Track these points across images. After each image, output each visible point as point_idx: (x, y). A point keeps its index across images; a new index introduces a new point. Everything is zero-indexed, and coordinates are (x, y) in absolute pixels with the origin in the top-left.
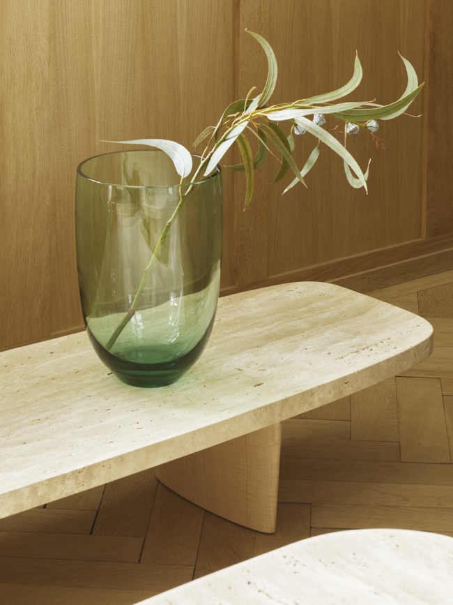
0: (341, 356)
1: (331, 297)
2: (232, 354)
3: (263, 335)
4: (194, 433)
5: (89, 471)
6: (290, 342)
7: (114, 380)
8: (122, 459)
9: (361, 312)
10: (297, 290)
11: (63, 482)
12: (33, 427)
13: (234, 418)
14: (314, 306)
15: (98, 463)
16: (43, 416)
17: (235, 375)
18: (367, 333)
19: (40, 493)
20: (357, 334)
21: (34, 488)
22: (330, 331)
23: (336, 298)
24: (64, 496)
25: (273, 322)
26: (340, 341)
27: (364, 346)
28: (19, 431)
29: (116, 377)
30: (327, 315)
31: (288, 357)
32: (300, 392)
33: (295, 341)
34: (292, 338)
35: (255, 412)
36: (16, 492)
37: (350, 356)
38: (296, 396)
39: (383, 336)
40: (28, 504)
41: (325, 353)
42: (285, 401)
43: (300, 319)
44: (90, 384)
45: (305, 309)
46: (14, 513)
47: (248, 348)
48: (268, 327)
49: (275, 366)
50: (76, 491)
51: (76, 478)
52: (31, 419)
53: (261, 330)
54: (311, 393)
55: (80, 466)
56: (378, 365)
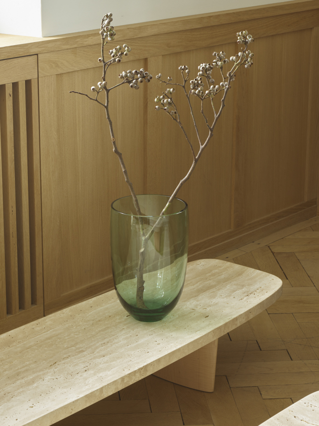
0: (241, 298)
1: (220, 267)
2: (185, 301)
3: (195, 290)
4: (188, 344)
5: (145, 368)
6: (211, 292)
7: (131, 319)
8: (159, 360)
9: (240, 274)
10: (201, 264)
11: (135, 375)
12: (102, 347)
13: (205, 335)
14: (213, 272)
15: (149, 364)
16: (105, 341)
17: (192, 312)
18: (248, 285)
19: (125, 381)
20: (243, 286)
21: (123, 379)
22: (228, 286)
23: (223, 267)
24: (135, 382)
25: (197, 283)
26: (236, 290)
27: (250, 292)
28: (97, 350)
29: (132, 318)
30: (223, 277)
31: (214, 301)
32: (231, 319)
33: (214, 292)
34: (211, 290)
35: (213, 331)
36: (115, 381)
37: (245, 298)
38: (230, 321)
39: (257, 286)
40: (121, 387)
41: (232, 297)
42: (226, 324)
43: (210, 280)
44: (120, 323)
45: (210, 274)
46: (114, 392)
47: (192, 297)
48: (196, 285)
49: (210, 306)
50: (140, 379)
51: (140, 372)
52: (100, 343)
53: (193, 287)
54: (236, 319)
55: (141, 366)
56: (263, 302)
